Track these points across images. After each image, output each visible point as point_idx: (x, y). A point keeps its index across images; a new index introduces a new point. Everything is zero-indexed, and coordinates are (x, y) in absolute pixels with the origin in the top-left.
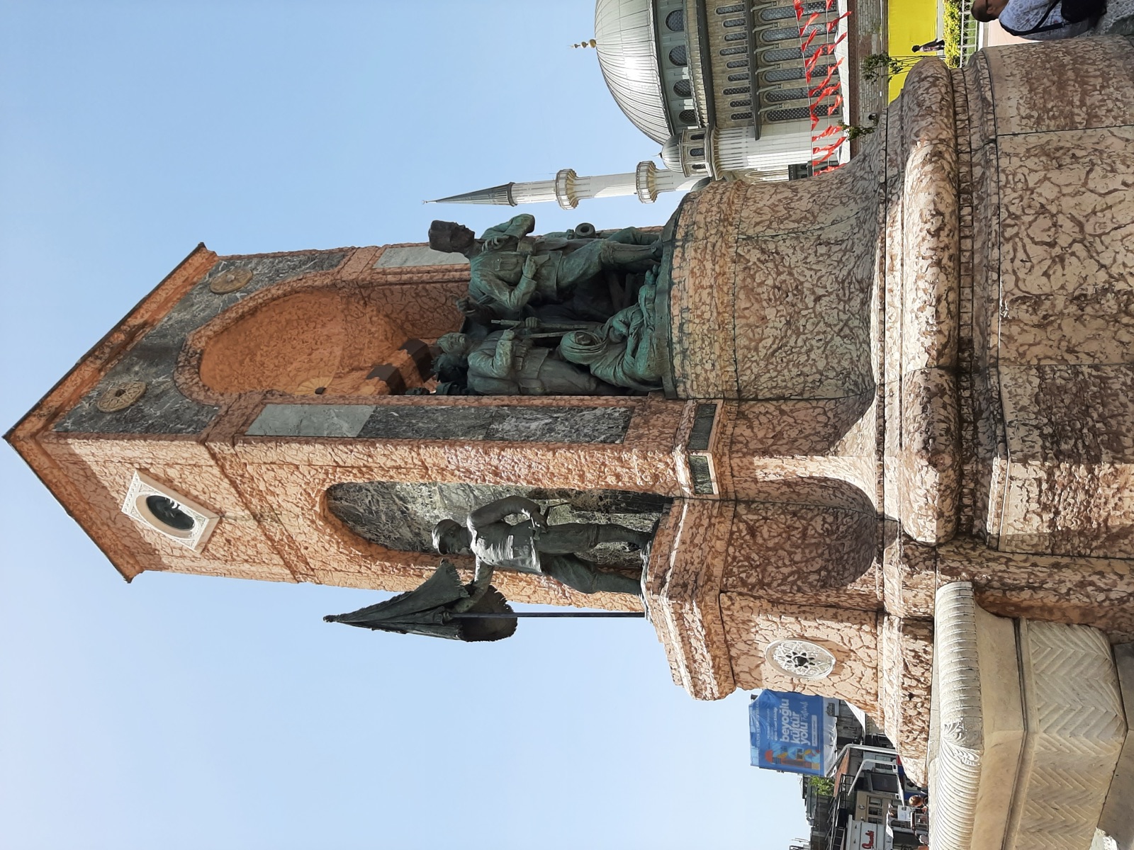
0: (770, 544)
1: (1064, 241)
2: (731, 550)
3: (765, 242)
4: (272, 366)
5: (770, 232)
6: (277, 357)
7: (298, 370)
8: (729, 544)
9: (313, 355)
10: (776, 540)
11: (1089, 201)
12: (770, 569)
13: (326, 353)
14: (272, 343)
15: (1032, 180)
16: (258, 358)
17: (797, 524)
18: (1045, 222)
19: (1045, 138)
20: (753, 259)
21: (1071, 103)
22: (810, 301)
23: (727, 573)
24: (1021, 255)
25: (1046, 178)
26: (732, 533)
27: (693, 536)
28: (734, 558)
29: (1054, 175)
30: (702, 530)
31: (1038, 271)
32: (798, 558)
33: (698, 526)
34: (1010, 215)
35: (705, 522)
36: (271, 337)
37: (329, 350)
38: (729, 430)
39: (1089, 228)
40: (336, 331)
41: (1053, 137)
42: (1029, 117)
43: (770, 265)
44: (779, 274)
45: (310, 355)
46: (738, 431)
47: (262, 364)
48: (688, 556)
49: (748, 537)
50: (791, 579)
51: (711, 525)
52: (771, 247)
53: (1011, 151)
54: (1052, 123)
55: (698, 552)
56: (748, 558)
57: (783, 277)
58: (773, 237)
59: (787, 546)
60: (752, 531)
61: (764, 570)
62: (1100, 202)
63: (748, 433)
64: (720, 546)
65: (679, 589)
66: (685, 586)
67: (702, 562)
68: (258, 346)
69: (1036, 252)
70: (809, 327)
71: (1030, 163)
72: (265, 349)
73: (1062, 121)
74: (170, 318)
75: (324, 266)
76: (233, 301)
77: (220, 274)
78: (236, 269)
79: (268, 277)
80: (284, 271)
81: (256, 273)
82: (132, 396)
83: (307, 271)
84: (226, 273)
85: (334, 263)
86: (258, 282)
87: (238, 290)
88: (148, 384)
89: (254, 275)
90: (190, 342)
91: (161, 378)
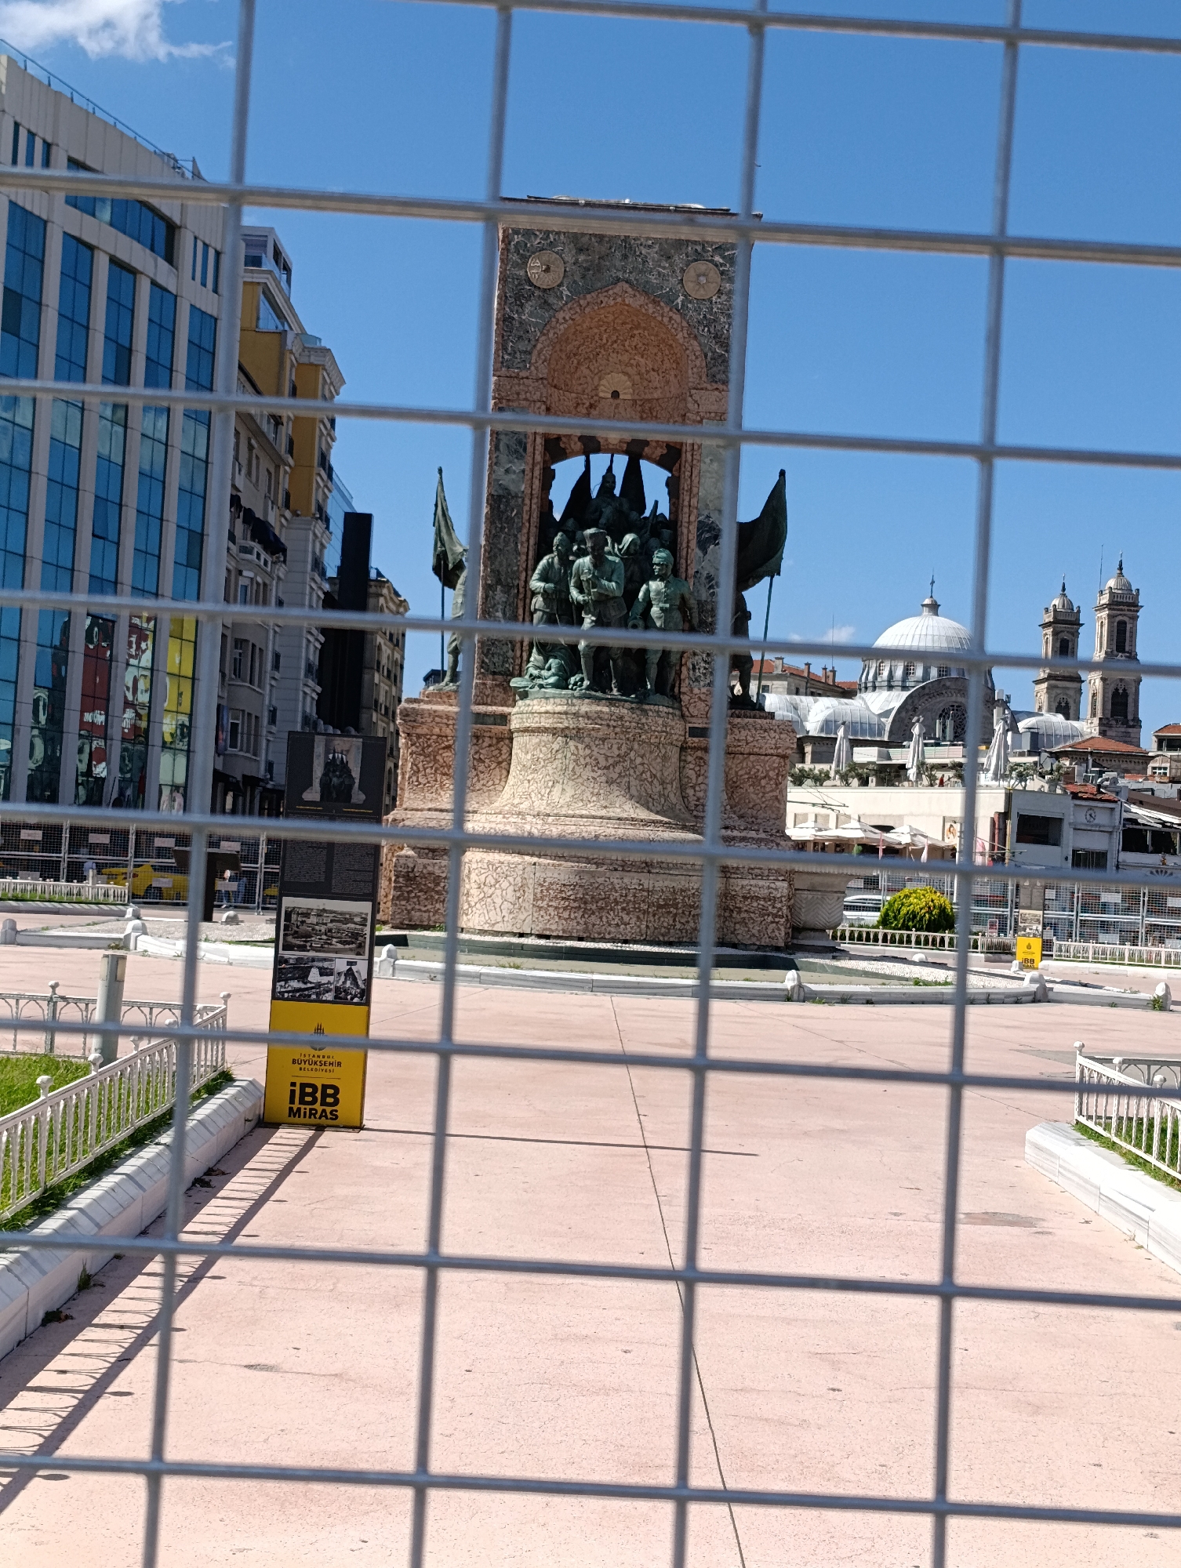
0: (438, 757)
1: (486, 889)
2: (434, 737)
3: (563, 752)
4: (634, 344)
5: (569, 755)
6: (644, 344)
7: (638, 365)
8: (439, 736)
9: (652, 373)
10: (441, 761)
11: (499, 901)
12: (422, 757)
13: (656, 384)
14: (653, 338)
15: (511, 879)
16: (636, 332)
17: (451, 771)
18: (493, 882)
19: (531, 887)
20: (553, 746)
21: (551, 900)
22: (530, 778)
23: (419, 736)
24: (483, 871)
25: (511, 884)
26: (446, 737)
27: (441, 717)
28: (429, 739)
29: (512, 888)
30: (445, 721)
31: (477, 878)
32: (428, 771)
33: (448, 718)
34: (497, 868)
35: (451, 722)
36: (657, 335)
37: (658, 386)
38: (488, 734)
39: (489, 900)
40: (672, 389)
41: (531, 890)
42: (544, 882)
43: (549, 756)
44: (544, 760)
45: (653, 370)
46: (487, 739)
47: (633, 336)
48: (427, 715)
49: (443, 745)
50: (415, 768)
51: (448, 725)
52: (559, 756)
53: (526, 870)
54: (539, 891)
55: (429, 720)
56: (429, 746)
57: (542, 763)
58: (565, 757)
59: (437, 765)
60: (448, 747)
61: (421, 755)
62: (497, 906)
63: (485, 744)
64: (437, 730)
65: (405, 713)
66: (407, 715)
67: (422, 723)
68: (645, 329)
69: (483, 877)
70: (521, 777)
71: (519, 879)
72: (646, 334)
73: (539, 895)
74: (650, 247)
75: (715, 369)
76: (670, 300)
77: (717, 259)
78: (722, 273)
79: (705, 317)
80: (712, 330)
81: (714, 299)
82: (545, 281)
83: (710, 354)
84: (716, 266)
85: (718, 377)
86: (698, 310)
87: (686, 295)
88: (559, 286)
89: (710, 300)
90: (611, 292)
91: (566, 293)
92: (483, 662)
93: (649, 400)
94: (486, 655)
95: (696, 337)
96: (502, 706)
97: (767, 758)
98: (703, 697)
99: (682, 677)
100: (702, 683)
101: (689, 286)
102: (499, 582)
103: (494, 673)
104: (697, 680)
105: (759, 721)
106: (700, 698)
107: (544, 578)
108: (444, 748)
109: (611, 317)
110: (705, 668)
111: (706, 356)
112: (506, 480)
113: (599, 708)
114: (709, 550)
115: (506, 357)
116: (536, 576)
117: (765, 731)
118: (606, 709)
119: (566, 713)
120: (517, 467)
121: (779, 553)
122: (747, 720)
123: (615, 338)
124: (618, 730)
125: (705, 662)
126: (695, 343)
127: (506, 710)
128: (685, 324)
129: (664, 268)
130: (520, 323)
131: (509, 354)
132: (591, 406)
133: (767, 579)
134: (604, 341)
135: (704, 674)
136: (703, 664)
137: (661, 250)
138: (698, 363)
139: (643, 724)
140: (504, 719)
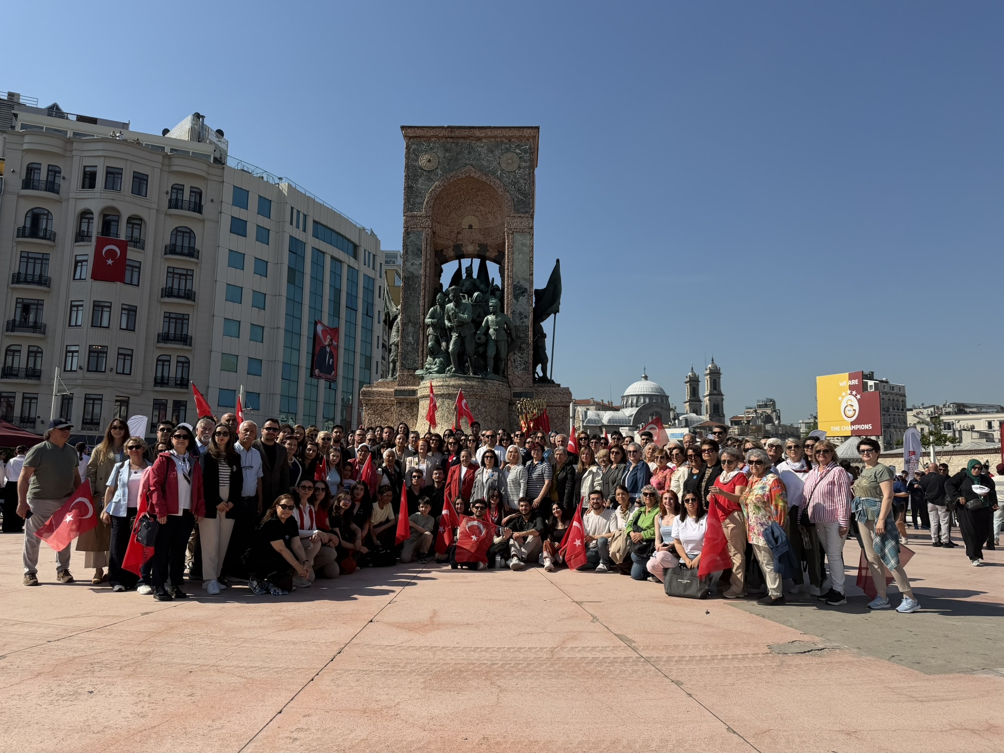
2: (380, 405)
4: (478, 200)
6: (483, 199)
7: (481, 211)
8: (382, 404)
9: (488, 214)
10: (384, 417)
13: (491, 220)
28: (377, 406)
30: (385, 396)
33: (387, 395)
38: (406, 401)
49: (385, 409)
51: (387, 398)
52: (440, 409)
55: (377, 396)
59: (382, 420)
61: (373, 415)
63: (404, 406)
64: (381, 401)
67: (374, 398)
74: (482, 147)
75: (519, 206)
76: (494, 173)
77: (517, 151)
78: (520, 158)
79: (512, 180)
80: (516, 187)
81: (517, 171)
82: (429, 167)
83: (516, 199)
84: (517, 154)
85: (521, 210)
86: (508, 177)
87: (502, 170)
88: (436, 169)
89: (514, 172)
90: (463, 171)
91: (440, 172)
92: (402, 363)
93: (487, 228)
94: (404, 360)
95: (508, 191)
96: (413, 386)
97: (557, 408)
98: (520, 376)
99: (509, 366)
100: (519, 369)
101: (503, 165)
102: (410, 321)
103: (409, 369)
104: (516, 367)
105: (552, 388)
106: (518, 377)
107: (432, 317)
108: (385, 411)
109: (465, 186)
110: (520, 361)
111: (514, 201)
112: (412, 269)
113: (460, 382)
114: (520, 299)
115: (410, 206)
116: (428, 316)
117: (555, 393)
118: (463, 383)
119: (442, 386)
120: (417, 262)
121: (558, 301)
122: (545, 388)
123: (468, 197)
124: (471, 393)
125: (520, 358)
126: (508, 194)
127: (415, 388)
128: (502, 185)
129: (490, 157)
130: (417, 189)
131: (412, 205)
132: (458, 233)
133: (552, 315)
134: (463, 199)
135: (520, 364)
136: (519, 359)
137: (488, 148)
138: (510, 204)
139: (485, 390)
140: (414, 392)
